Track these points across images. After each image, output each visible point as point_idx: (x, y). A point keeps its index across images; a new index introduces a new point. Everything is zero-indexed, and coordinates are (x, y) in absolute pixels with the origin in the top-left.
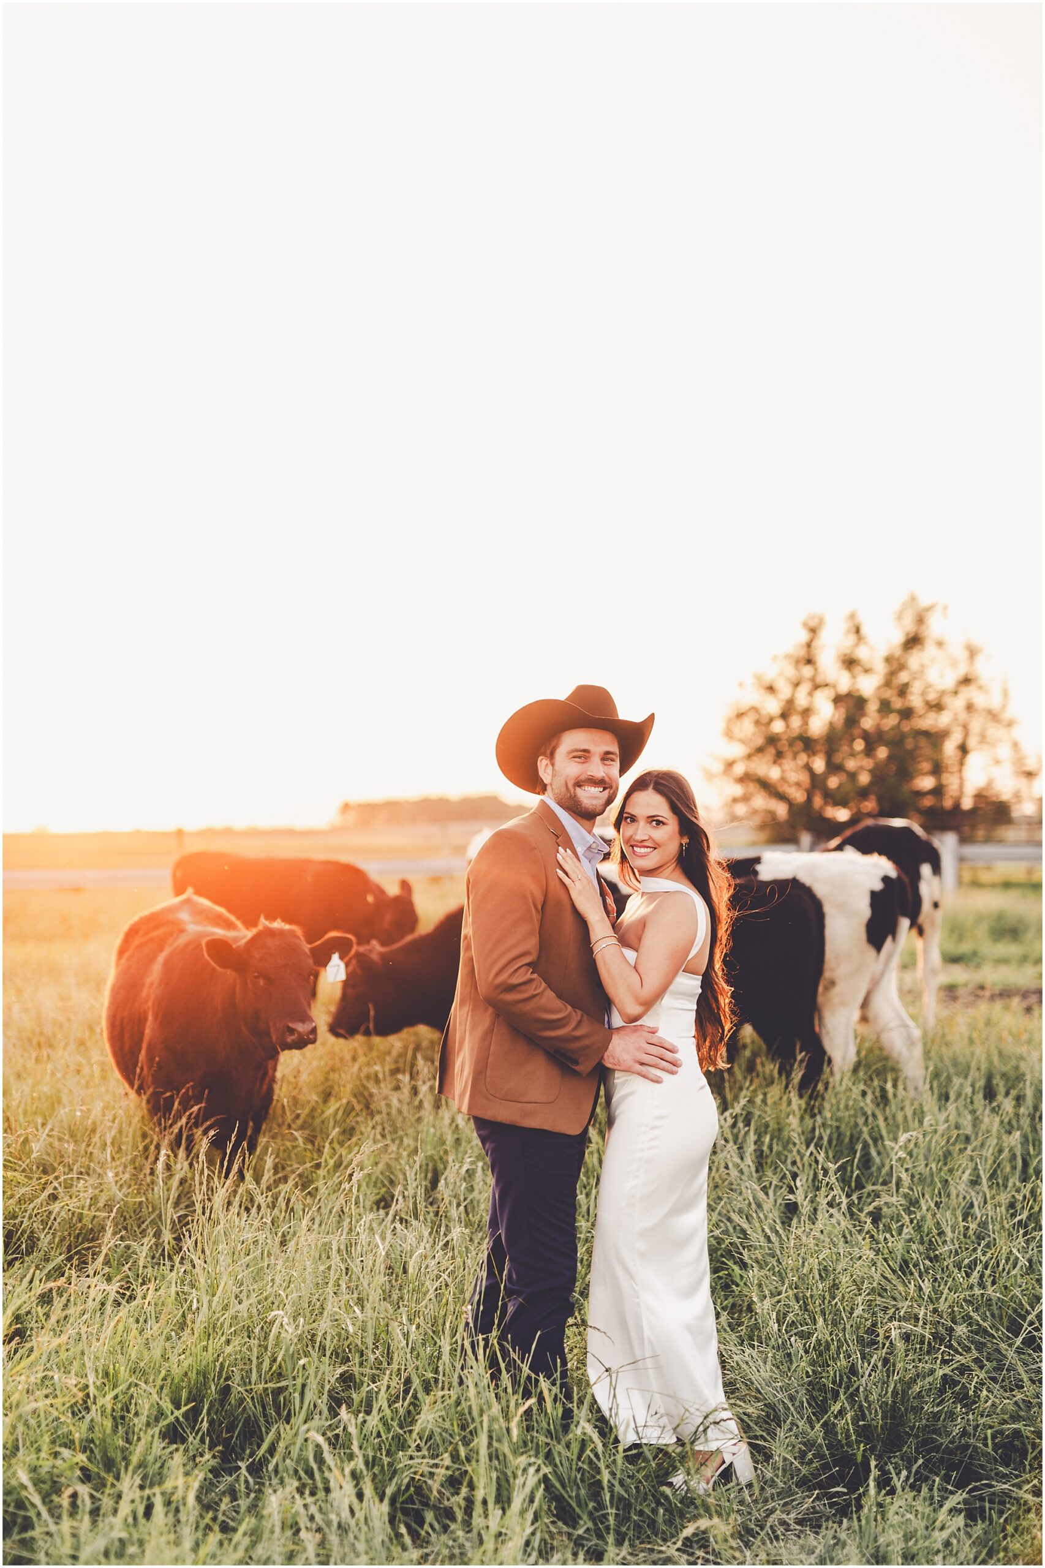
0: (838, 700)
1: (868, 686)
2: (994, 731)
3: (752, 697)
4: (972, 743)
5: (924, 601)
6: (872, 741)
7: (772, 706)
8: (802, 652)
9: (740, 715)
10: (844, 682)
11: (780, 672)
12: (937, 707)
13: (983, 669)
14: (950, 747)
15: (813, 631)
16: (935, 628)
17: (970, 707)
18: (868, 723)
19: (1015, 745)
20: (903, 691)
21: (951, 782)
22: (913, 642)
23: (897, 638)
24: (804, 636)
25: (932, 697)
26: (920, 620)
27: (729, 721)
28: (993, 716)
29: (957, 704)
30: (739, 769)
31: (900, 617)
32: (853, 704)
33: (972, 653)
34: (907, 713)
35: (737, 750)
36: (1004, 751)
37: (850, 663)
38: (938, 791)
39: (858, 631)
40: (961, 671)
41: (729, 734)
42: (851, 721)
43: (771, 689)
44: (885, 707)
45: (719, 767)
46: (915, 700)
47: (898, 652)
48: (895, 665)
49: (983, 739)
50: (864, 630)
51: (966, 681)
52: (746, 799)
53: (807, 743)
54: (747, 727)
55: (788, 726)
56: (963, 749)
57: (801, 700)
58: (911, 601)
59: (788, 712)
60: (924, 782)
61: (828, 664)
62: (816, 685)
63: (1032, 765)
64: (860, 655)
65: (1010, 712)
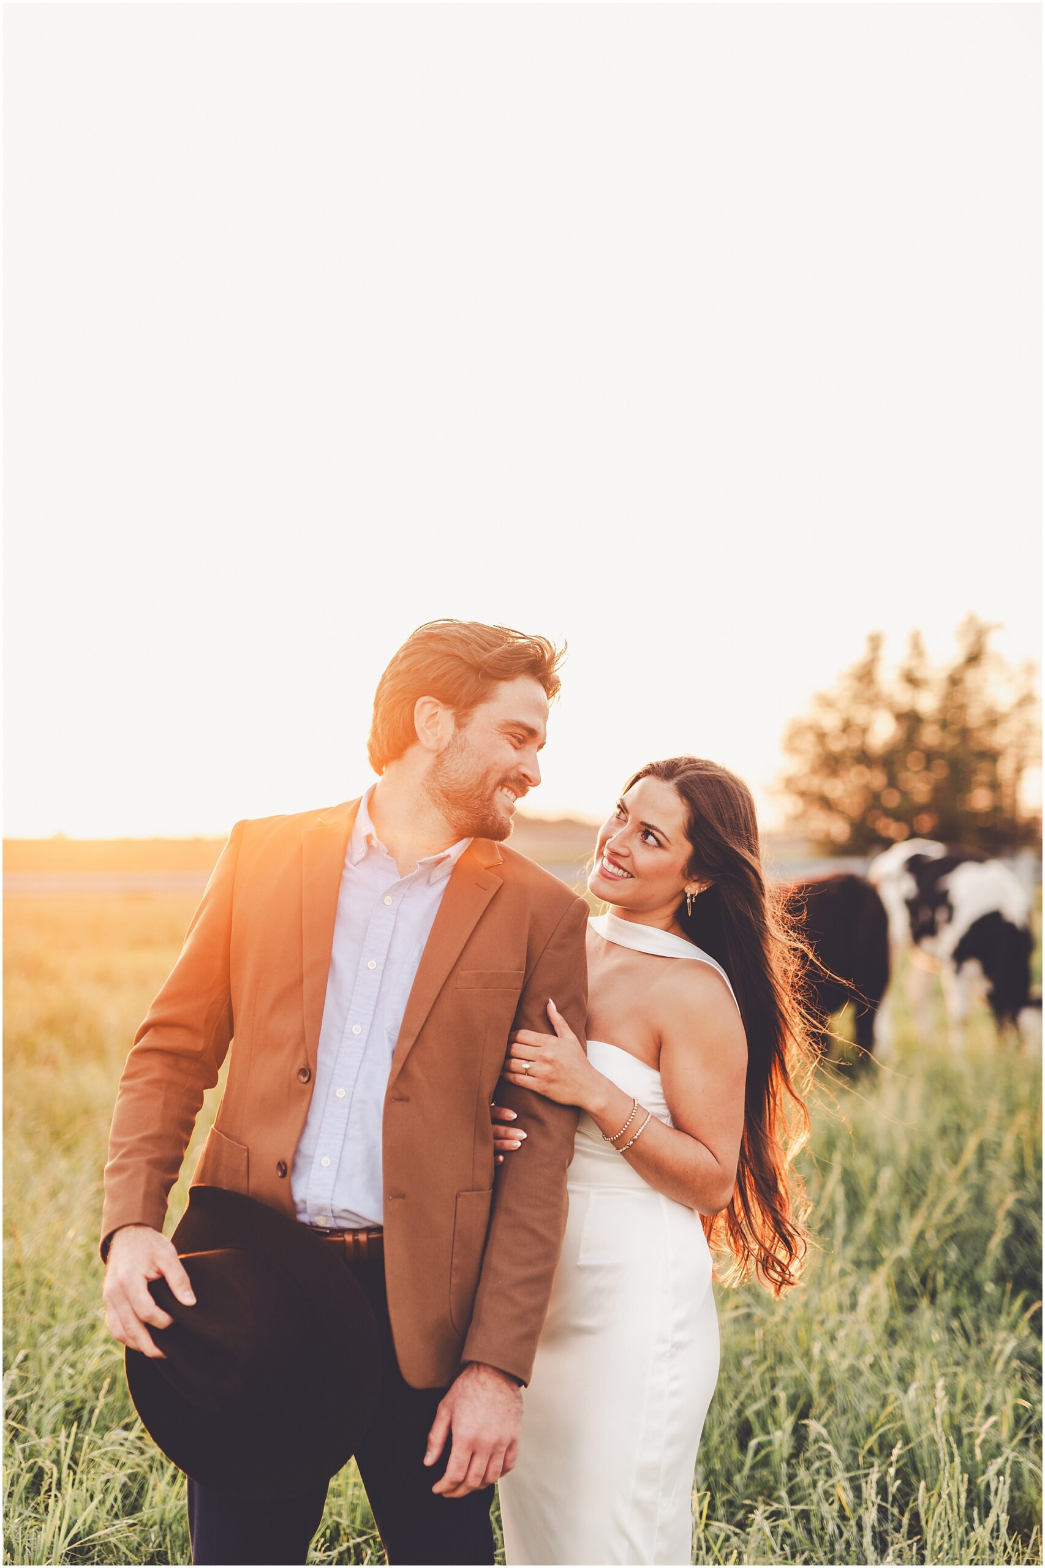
0: (898, 717)
1: (928, 703)
3: (813, 713)
4: (1027, 761)
7: (831, 722)
8: (862, 671)
9: (799, 731)
10: (904, 697)
11: (840, 687)
12: (993, 723)
14: (1005, 769)
15: (875, 646)
16: (994, 644)
17: (1026, 728)
18: (930, 736)
20: (962, 707)
22: (974, 659)
23: (959, 654)
24: (863, 651)
25: (990, 715)
26: (980, 637)
27: (792, 737)
29: (1013, 723)
30: (800, 785)
31: (959, 637)
32: (911, 720)
33: (1030, 669)
34: (965, 733)
35: (797, 766)
37: (912, 680)
38: (996, 809)
39: (917, 647)
40: (1019, 692)
41: (789, 748)
42: (911, 736)
43: (829, 705)
44: (944, 726)
45: (780, 782)
46: (974, 717)
47: (959, 670)
48: (954, 681)
50: (926, 647)
51: (1024, 700)
54: (808, 743)
55: (846, 742)
56: (1019, 770)
57: (861, 715)
58: (971, 621)
59: (847, 726)
60: (981, 799)
61: (889, 679)
62: (876, 702)
64: (920, 671)
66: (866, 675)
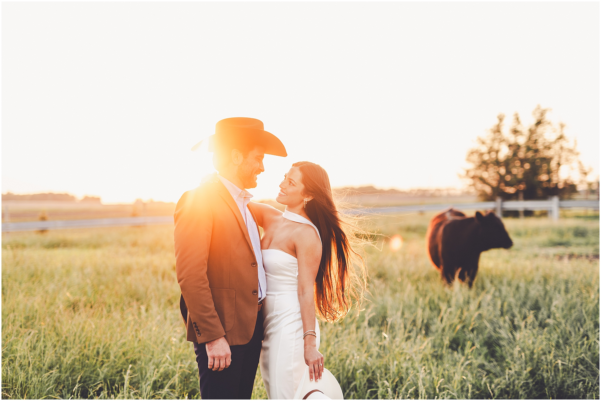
0: (510, 146)
1: (522, 140)
2: (572, 157)
3: (477, 146)
4: (563, 161)
5: (543, 107)
6: (523, 161)
7: (484, 149)
8: (496, 128)
9: (472, 153)
10: (512, 139)
11: (488, 136)
12: (548, 148)
13: (566, 133)
14: (553, 164)
15: (501, 119)
16: (548, 117)
17: (562, 148)
18: (521, 154)
19: (580, 163)
20: (535, 142)
21: (554, 177)
22: (539, 123)
23: (534, 121)
24: (497, 122)
25: (547, 144)
26: (542, 114)
27: (469, 156)
28: (571, 151)
29: (556, 147)
30: (472, 174)
31: (534, 114)
32: (515, 148)
33: (562, 126)
34: (536, 151)
35: (471, 166)
36: (575, 165)
37: (515, 132)
38: (549, 181)
39: (517, 119)
40: (558, 135)
41: (468, 160)
42: (515, 154)
43: (483, 143)
44: (529, 149)
45: (464, 173)
46: (540, 146)
47: (533, 128)
48: (532, 132)
49: (567, 160)
50: (521, 119)
51: (561, 137)
52: (474, 185)
53: (497, 163)
54: (475, 157)
55: (490, 156)
56: (559, 164)
57: (496, 146)
59: (490, 151)
60: (544, 177)
61: (506, 132)
62: (502, 141)
63: (586, 169)
64: (519, 128)
65: (578, 149)
66: (498, 130)
